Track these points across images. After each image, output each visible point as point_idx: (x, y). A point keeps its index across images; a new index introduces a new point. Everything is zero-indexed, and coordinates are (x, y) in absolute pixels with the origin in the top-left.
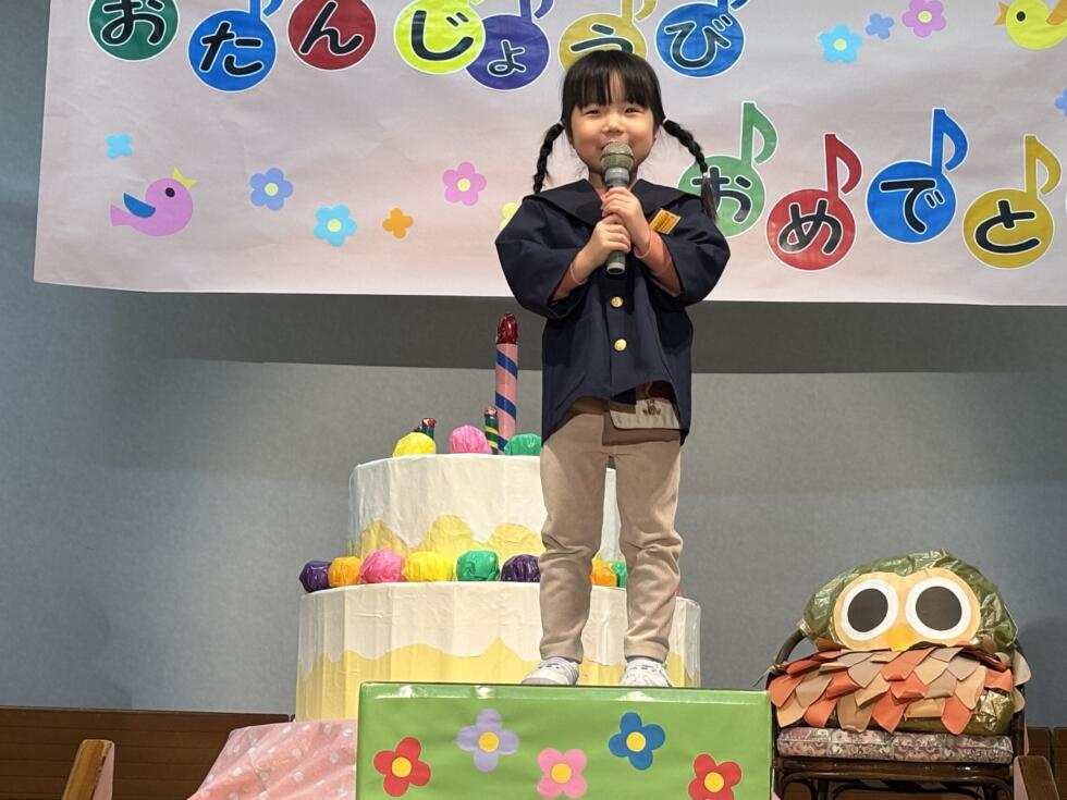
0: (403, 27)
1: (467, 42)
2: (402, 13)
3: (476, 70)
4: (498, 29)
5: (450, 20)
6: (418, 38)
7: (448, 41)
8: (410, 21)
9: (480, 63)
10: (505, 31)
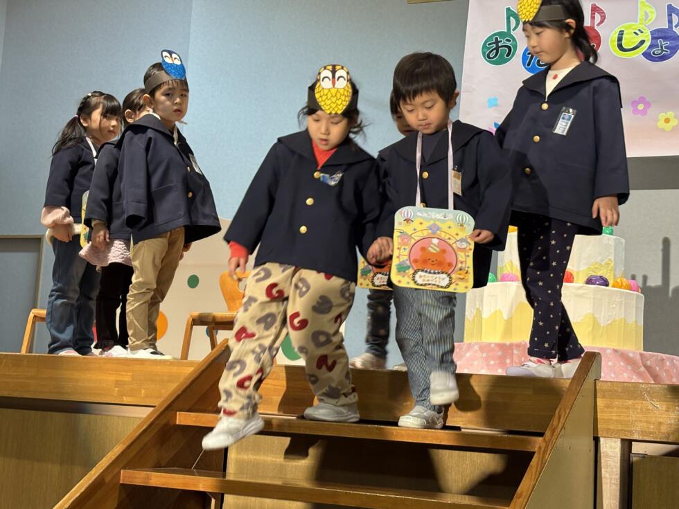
0: (613, 39)
1: (642, 42)
2: (613, 33)
3: (646, 55)
4: (658, 35)
5: (635, 33)
6: (620, 42)
7: (634, 43)
8: (617, 36)
9: (649, 51)
10: (660, 35)
